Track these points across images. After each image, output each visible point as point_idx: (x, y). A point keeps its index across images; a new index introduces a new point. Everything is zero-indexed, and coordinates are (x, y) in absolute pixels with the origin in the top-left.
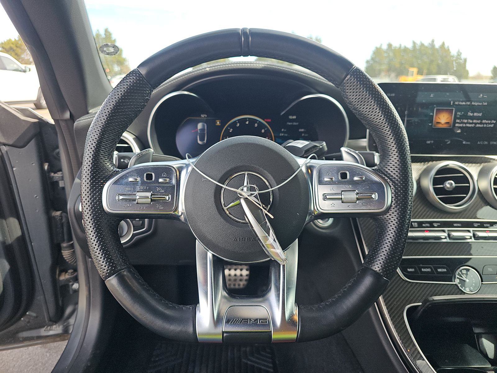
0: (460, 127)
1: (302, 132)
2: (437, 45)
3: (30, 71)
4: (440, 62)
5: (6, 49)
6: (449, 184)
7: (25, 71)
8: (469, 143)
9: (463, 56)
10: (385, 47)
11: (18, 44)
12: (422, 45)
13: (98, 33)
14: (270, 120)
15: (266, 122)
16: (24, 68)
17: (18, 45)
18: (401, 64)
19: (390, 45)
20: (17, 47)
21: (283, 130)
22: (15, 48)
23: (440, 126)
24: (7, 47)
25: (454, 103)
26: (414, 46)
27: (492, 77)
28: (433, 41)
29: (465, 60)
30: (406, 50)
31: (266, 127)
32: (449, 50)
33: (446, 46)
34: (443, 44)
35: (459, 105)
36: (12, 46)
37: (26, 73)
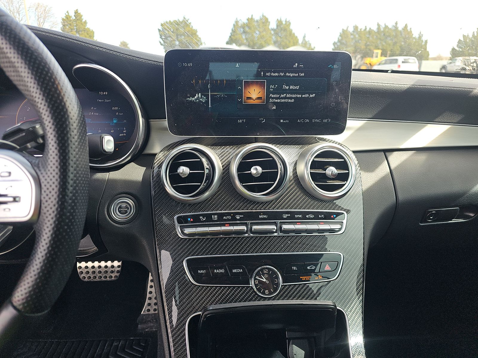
0: (275, 103)
1: (116, 111)
2: (400, 27)
4: (403, 43)
6: (256, 170)
8: (287, 121)
9: (424, 39)
10: (351, 30)
12: (386, 27)
13: (67, 14)
18: (366, 45)
19: (356, 28)
21: (92, 108)
23: (251, 102)
25: (264, 74)
26: (378, 28)
27: (450, 57)
28: (396, 23)
29: (426, 42)
30: (370, 32)
32: (411, 32)
33: (409, 28)
34: (406, 26)
35: (271, 76)
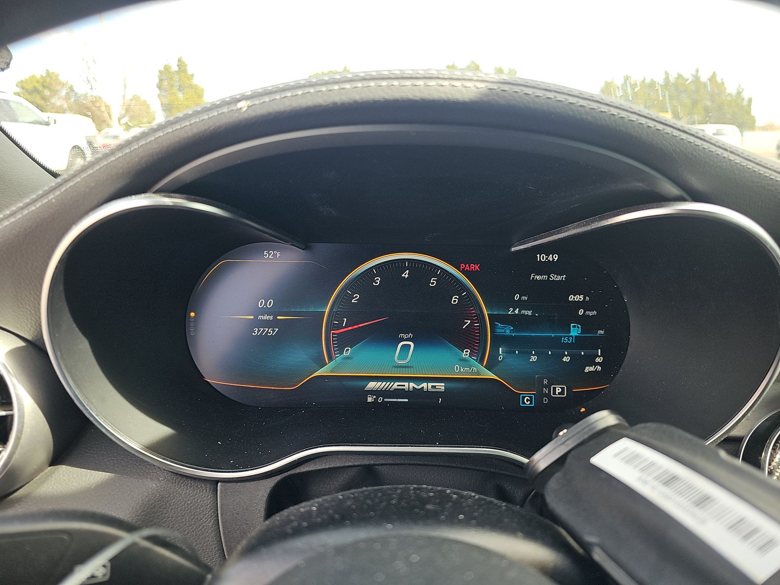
1: (578, 305)
2: (704, 77)
3: (55, 123)
4: (708, 103)
5: (27, 91)
7: (47, 124)
9: (746, 96)
11: (46, 81)
12: (680, 76)
14: (475, 267)
15: (463, 272)
16: (46, 120)
17: (45, 84)
20: (44, 86)
21: (517, 297)
22: (41, 89)
24: (29, 87)
26: (666, 78)
28: (697, 70)
29: (750, 100)
30: (652, 85)
31: (464, 288)
33: (719, 79)
36: (36, 85)
37: (50, 126)
